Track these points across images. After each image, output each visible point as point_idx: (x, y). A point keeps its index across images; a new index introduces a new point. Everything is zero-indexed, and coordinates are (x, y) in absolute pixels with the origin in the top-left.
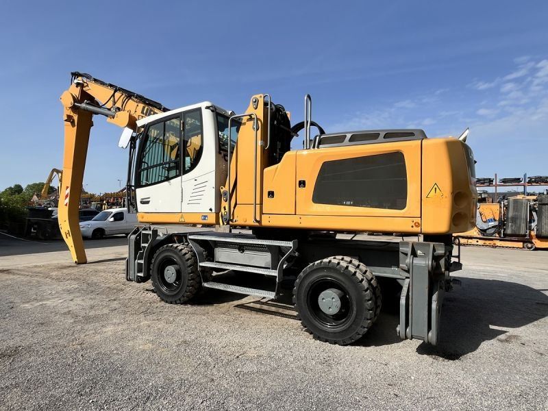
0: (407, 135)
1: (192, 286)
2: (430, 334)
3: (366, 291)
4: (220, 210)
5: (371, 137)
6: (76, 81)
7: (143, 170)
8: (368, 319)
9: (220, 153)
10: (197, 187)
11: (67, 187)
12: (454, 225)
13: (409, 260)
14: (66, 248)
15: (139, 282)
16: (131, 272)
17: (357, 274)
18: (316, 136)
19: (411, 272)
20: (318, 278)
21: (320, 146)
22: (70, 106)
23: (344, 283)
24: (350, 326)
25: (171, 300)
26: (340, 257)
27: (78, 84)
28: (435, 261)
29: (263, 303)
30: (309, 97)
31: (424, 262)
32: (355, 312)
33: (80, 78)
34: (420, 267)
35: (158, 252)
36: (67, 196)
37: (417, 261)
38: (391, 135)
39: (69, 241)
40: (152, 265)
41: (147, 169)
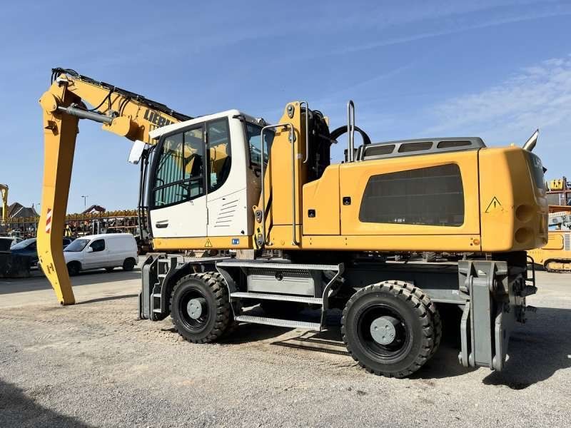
0: (462, 144)
1: (222, 321)
2: (494, 360)
3: (423, 316)
4: (253, 233)
5: (423, 146)
6: (59, 79)
7: (159, 188)
8: (426, 348)
9: (251, 168)
10: (224, 207)
11: (49, 210)
12: (518, 241)
13: (468, 280)
14: (49, 286)
15: (155, 320)
16: (146, 309)
17: (413, 298)
18: (361, 146)
19: (471, 294)
20: (369, 304)
21: (366, 158)
22: (53, 110)
23: (399, 309)
24: (407, 356)
25: (195, 338)
26: (393, 282)
27: (61, 83)
28: (497, 281)
29: (305, 340)
30: (352, 103)
31: (484, 282)
32: (411, 340)
33: (63, 75)
34: (480, 287)
35: (179, 283)
36: (48, 222)
37: (477, 281)
38: (445, 145)
39: (53, 277)
40: (171, 299)
41: (163, 187)
